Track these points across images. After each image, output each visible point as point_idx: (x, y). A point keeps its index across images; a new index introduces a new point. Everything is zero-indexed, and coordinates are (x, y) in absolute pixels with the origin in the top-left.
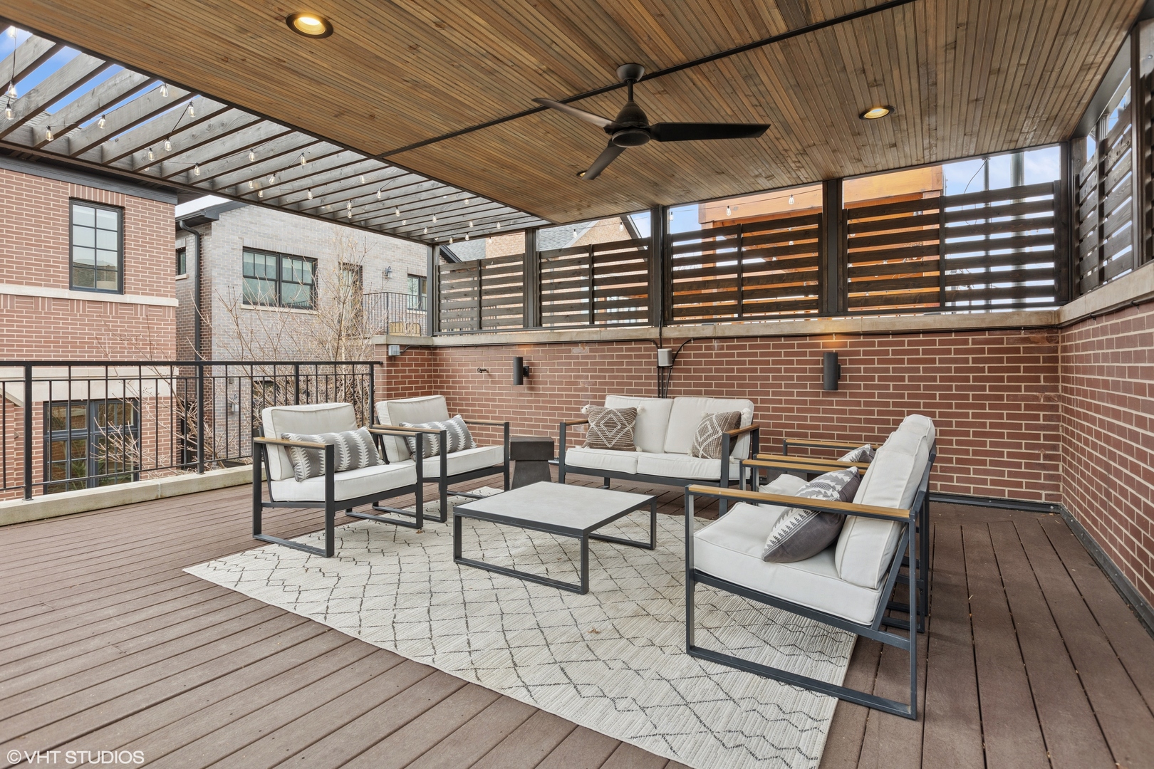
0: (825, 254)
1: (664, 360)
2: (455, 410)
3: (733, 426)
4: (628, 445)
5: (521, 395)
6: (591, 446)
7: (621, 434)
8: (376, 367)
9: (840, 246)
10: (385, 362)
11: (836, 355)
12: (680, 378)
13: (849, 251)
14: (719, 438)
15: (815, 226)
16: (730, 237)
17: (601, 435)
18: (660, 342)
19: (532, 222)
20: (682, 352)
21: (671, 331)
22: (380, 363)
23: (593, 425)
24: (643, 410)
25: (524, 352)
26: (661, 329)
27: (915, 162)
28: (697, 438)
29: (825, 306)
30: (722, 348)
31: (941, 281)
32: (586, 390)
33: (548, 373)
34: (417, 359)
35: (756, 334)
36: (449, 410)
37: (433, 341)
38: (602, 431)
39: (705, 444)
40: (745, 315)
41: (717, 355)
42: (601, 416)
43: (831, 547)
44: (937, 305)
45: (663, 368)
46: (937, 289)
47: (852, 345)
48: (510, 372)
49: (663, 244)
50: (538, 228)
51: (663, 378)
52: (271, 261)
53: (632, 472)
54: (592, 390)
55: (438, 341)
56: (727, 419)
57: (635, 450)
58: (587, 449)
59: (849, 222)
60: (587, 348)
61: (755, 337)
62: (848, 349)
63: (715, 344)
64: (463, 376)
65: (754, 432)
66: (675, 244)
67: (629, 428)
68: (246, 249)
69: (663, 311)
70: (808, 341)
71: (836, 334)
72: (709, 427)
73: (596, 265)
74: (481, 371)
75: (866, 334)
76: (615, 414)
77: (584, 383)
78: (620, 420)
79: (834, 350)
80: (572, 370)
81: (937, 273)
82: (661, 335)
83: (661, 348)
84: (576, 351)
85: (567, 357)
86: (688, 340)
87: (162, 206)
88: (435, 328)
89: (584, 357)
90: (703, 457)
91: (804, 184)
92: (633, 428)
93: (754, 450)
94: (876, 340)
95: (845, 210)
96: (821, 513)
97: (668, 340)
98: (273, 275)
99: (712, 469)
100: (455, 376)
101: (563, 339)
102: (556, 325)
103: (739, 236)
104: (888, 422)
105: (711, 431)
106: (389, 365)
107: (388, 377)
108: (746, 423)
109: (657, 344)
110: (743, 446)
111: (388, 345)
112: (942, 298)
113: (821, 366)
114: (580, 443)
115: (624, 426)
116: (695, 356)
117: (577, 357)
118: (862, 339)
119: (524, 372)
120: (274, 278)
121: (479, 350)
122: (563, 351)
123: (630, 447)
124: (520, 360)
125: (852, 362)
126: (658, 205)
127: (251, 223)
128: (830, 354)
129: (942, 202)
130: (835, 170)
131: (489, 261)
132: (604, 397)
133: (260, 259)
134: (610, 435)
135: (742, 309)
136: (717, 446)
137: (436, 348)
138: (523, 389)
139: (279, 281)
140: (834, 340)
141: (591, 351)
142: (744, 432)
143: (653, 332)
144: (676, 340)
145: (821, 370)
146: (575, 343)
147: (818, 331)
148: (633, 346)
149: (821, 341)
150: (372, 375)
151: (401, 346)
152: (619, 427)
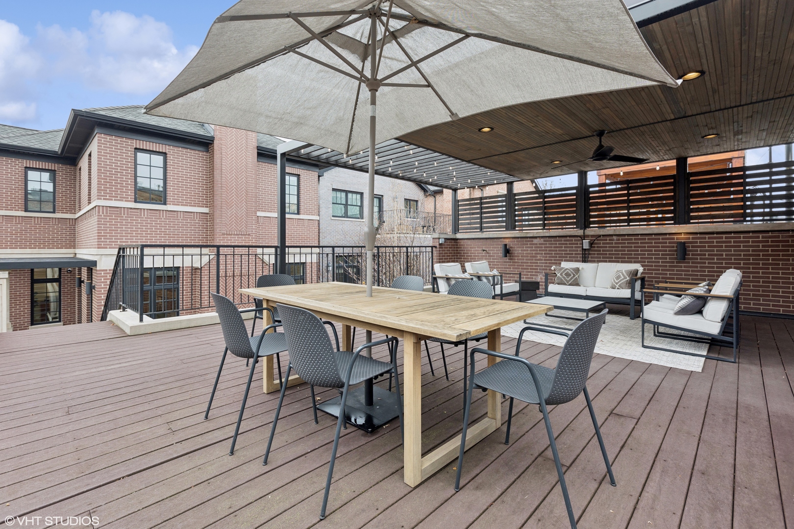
0: (677, 194)
1: (586, 245)
2: (494, 268)
3: (634, 275)
4: (576, 284)
5: (505, 262)
6: (558, 284)
7: (573, 279)
8: (434, 249)
9: (686, 190)
10: (438, 246)
11: (684, 243)
12: (594, 254)
13: (691, 192)
14: (627, 280)
15: (672, 180)
16: (623, 186)
17: (563, 279)
18: (584, 237)
19: (511, 179)
20: (596, 242)
21: (589, 232)
22: (436, 247)
23: (558, 275)
24: (583, 268)
25: (507, 241)
26: (584, 231)
27: (729, 150)
28: (614, 281)
29: (677, 220)
30: (619, 240)
31: (744, 207)
32: (542, 260)
33: (520, 252)
34: (449, 245)
35: (638, 233)
36: (490, 267)
37: (456, 236)
38: (564, 278)
39: (620, 283)
40: (631, 224)
41: (615, 243)
42: (562, 271)
43: (700, 312)
44: (742, 219)
45: (585, 249)
46: (742, 211)
47: (693, 238)
48: (500, 252)
49: (585, 190)
50: (514, 182)
51: (585, 254)
52: (343, 194)
53: (584, 295)
54: (545, 260)
55: (459, 236)
56: (631, 273)
57: (580, 286)
58: (557, 285)
59: (691, 178)
60: (542, 240)
61: (638, 235)
62: (691, 240)
63: (615, 238)
64: (473, 253)
65: (643, 279)
66: (591, 189)
67: (577, 276)
68: (334, 190)
69: (585, 222)
70: (668, 236)
71: (684, 233)
72: (622, 276)
73: (546, 200)
74: (484, 250)
75: (701, 233)
76: (569, 270)
77: (540, 257)
78: (572, 273)
79: (683, 241)
80: (534, 250)
81: (742, 204)
82: (584, 233)
83: (584, 240)
84: (535, 241)
85: (530, 244)
86: (600, 236)
87: (313, 173)
88: (456, 229)
89: (540, 244)
90: (618, 289)
91: (665, 160)
92: (578, 276)
93: (643, 287)
94: (707, 236)
95: (689, 172)
96: (698, 297)
97: (588, 236)
98: (344, 202)
99: (626, 293)
100: (468, 253)
101: (528, 235)
102: (524, 228)
103: (628, 185)
104: (713, 276)
105: (623, 277)
106: (439, 248)
107: (439, 253)
108: (639, 275)
109: (581, 238)
110: (638, 285)
111: (439, 238)
112: (745, 215)
113: (675, 249)
114: (553, 283)
115: (574, 276)
116: (603, 243)
117: (537, 244)
118: (699, 236)
119: (507, 252)
120: (345, 203)
121: (482, 240)
122: (529, 241)
123: (578, 285)
124: (506, 245)
125: (693, 247)
126: (583, 171)
127: (335, 176)
128: (681, 243)
129: (744, 169)
130: (683, 155)
131: (486, 198)
132: (560, 264)
133: (339, 194)
134: (568, 279)
135: (629, 221)
136: (626, 284)
137: (457, 239)
138: (507, 259)
139: (346, 205)
140: (683, 236)
141: (544, 241)
142: (639, 279)
143: (580, 232)
144: (592, 236)
145: (676, 251)
146: (536, 237)
147: (674, 232)
148: (568, 239)
149: (675, 237)
150: (432, 252)
151: (445, 239)
152: (572, 276)
